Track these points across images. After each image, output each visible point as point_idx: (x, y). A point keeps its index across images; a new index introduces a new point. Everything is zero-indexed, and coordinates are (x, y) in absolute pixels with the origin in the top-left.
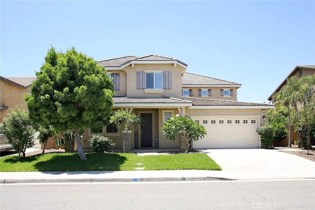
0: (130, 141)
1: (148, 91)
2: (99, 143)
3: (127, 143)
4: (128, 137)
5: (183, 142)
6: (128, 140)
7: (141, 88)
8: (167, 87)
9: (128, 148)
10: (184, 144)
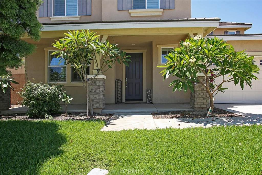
0: (102, 93)
1: (136, 13)
2: (37, 99)
3: (96, 98)
4: (99, 86)
5: (199, 94)
6: (98, 91)
7: (125, 8)
8: (167, 6)
9: (98, 105)
10: (201, 97)
